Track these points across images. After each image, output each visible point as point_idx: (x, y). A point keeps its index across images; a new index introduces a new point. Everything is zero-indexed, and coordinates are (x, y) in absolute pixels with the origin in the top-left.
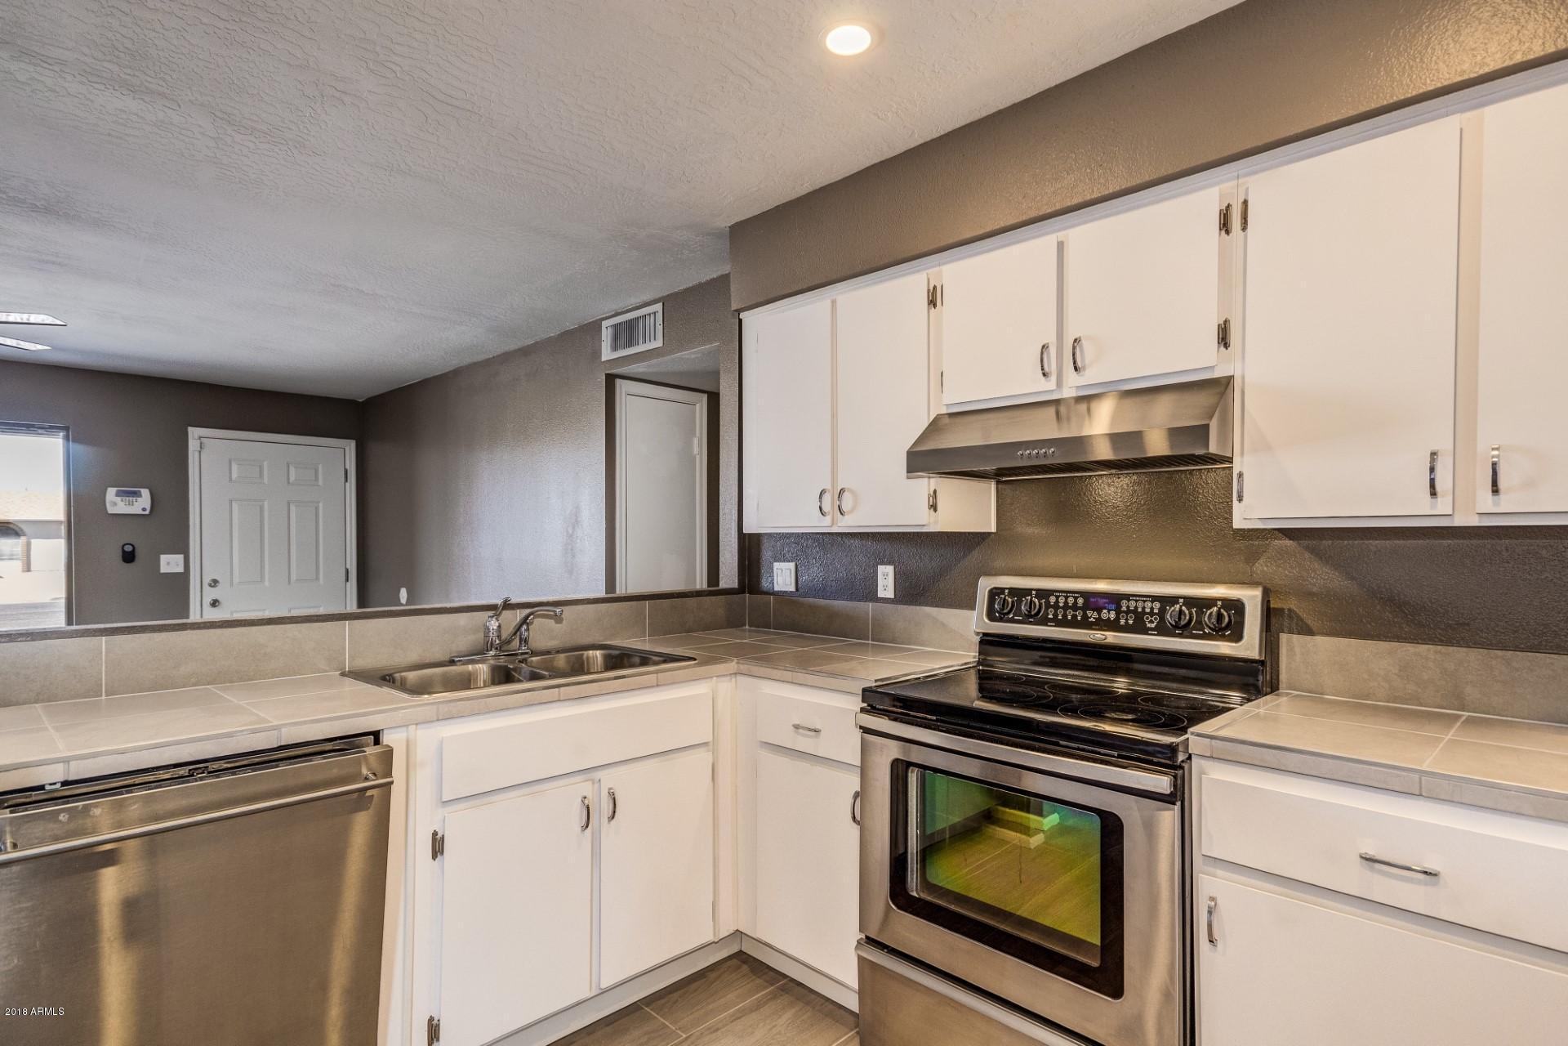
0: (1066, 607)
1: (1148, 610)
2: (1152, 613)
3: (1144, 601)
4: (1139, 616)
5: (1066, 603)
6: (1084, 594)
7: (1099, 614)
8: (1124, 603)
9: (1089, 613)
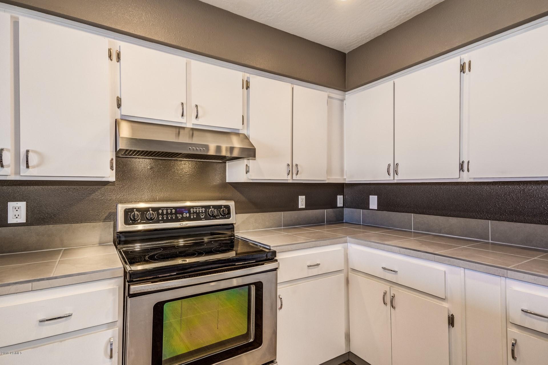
0: (167, 214)
2: (202, 213)
3: (199, 208)
4: (198, 214)
5: (167, 212)
6: (174, 208)
7: (182, 215)
8: (192, 210)
9: (178, 215)
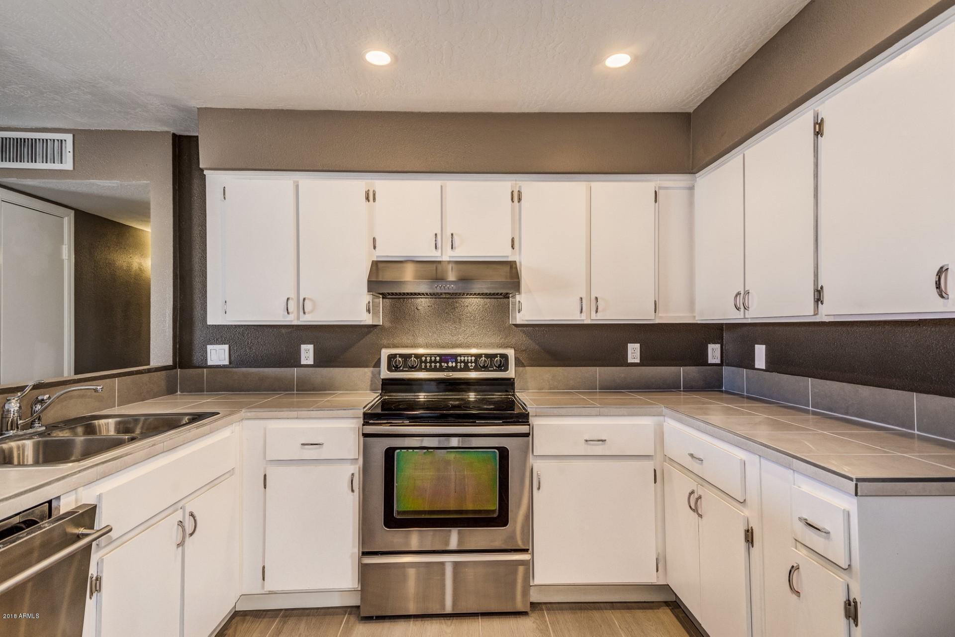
0: (431, 362)
1: (470, 361)
3: (468, 357)
4: (466, 363)
5: (431, 359)
6: (439, 355)
7: (448, 364)
8: (459, 358)
9: (443, 364)
